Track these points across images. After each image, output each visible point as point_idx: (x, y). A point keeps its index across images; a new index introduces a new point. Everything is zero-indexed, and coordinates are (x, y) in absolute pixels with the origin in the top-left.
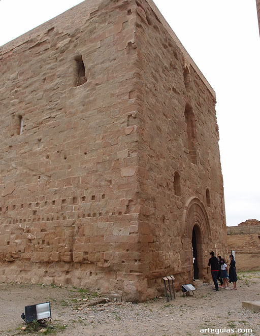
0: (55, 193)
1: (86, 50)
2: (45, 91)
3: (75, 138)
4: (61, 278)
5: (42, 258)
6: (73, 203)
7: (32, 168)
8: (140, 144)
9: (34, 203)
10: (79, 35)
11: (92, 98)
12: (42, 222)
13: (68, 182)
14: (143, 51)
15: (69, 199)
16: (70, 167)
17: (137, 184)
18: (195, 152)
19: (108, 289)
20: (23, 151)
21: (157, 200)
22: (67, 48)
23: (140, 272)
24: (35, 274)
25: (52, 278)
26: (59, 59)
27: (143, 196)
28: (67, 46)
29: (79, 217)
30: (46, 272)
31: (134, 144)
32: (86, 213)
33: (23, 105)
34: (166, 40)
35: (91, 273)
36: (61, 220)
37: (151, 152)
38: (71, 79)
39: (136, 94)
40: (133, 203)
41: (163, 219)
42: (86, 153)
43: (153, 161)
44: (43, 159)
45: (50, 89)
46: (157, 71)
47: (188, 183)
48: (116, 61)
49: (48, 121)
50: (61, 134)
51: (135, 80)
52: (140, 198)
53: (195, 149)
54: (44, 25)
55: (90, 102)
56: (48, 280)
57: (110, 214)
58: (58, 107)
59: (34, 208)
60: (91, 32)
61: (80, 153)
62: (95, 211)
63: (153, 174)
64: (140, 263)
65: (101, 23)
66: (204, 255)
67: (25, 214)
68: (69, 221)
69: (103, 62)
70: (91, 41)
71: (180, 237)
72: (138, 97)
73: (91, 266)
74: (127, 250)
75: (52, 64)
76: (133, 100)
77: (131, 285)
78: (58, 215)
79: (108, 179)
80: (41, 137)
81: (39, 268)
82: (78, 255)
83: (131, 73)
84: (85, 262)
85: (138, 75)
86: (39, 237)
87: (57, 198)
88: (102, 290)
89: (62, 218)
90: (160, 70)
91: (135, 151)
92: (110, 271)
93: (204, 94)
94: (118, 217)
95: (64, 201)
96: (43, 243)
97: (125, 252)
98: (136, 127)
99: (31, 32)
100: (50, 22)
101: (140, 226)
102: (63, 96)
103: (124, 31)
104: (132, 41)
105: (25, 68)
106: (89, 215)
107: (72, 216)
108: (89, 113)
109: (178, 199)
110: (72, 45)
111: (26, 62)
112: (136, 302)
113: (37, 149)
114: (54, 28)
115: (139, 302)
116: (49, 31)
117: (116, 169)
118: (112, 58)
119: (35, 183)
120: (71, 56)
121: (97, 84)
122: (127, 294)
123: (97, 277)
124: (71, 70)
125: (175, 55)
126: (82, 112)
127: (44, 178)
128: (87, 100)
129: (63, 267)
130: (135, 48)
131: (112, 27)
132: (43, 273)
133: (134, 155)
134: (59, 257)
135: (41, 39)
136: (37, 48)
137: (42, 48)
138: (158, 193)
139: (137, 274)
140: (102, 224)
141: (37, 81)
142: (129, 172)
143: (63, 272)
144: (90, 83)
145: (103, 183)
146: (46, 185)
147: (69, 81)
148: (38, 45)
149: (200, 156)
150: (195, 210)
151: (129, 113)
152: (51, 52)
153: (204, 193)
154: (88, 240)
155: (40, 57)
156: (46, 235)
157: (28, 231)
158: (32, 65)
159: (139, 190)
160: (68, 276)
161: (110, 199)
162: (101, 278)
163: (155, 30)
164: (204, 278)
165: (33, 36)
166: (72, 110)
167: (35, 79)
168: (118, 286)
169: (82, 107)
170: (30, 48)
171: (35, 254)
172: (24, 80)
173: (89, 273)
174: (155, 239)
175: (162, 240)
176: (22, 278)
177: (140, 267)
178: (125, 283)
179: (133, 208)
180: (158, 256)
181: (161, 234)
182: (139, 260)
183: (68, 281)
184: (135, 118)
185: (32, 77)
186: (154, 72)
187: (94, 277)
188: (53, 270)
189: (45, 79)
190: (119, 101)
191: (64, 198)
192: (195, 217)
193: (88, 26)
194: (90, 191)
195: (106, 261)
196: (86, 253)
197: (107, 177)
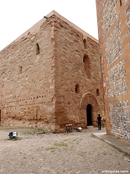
0: (32, 95)
1: (39, 41)
2: (28, 57)
3: (37, 75)
4: (34, 125)
5: (29, 118)
6: (37, 98)
7: (25, 86)
8: (56, 77)
9: (26, 99)
10: (37, 35)
11: (41, 60)
12: (28, 106)
13: (35, 91)
14: (58, 40)
15: (36, 98)
16: (36, 86)
17: (55, 91)
18: (90, 74)
19: (47, 129)
20: (22, 80)
21: (65, 96)
22: (34, 40)
23: (56, 123)
24: (27, 124)
25: (32, 125)
26: (32, 44)
27: (57, 96)
28: (34, 39)
29: (39, 104)
30: (30, 123)
31: (54, 77)
32: (41, 102)
33: (21, 63)
34: (72, 31)
35: (43, 123)
36: (34, 105)
37: (62, 79)
38: (35, 52)
39: (54, 58)
40: (54, 98)
41: (69, 103)
42: (40, 80)
43: (63, 82)
44: (28, 83)
45: (29, 57)
46: (66, 46)
47: (84, 88)
48: (48, 45)
49: (29, 69)
50: (33, 73)
51: (54, 52)
52: (56, 96)
53: (90, 73)
54: (27, 31)
55: (41, 61)
56: (30, 126)
57: (47, 102)
58: (32, 63)
59: (26, 101)
60: (41, 34)
61: (38, 80)
62: (43, 102)
63: (63, 87)
64: (56, 120)
65: (44, 30)
66: (94, 116)
67: (23, 103)
68: (36, 105)
69: (44, 46)
70: (41, 38)
71: (79, 109)
72: (55, 59)
73: (42, 121)
74: (52, 115)
75: (30, 47)
76: (53, 60)
77: (53, 127)
78: (33, 103)
79: (46, 90)
80: (27, 75)
81: (28, 122)
82: (39, 117)
83: (52, 50)
84: (41, 119)
85: (55, 50)
86: (28, 111)
87: (32, 97)
88: (46, 129)
89: (34, 104)
90: (68, 45)
91: (54, 79)
92: (47, 122)
93: (97, 47)
94: (49, 103)
95: (34, 98)
96: (29, 113)
97: (51, 116)
98: (54, 70)
99: (23, 34)
100: (29, 30)
101: (56, 106)
102: (33, 59)
103: (50, 33)
104: (53, 37)
105: (22, 48)
106: (41, 103)
107: (37, 103)
108: (41, 65)
109: (78, 95)
110: (36, 39)
111: (22, 46)
112: (54, 133)
113: (26, 79)
114: (30, 32)
115: (56, 133)
116: (28, 33)
117: (49, 86)
118: (47, 44)
119: (26, 92)
120: (35, 43)
121: (43, 54)
122: (52, 130)
123: (44, 125)
124: (35, 49)
125: (78, 36)
126: (39, 65)
127: (28, 90)
128: (40, 60)
129: (35, 121)
130: (54, 40)
131: (47, 32)
132: (29, 124)
133: (54, 81)
134: (34, 118)
135: (26, 37)
136: (25, 41)
137: (26, 40)
138: (66, 94)
139: (55, 123)
140: (45, 106)
141: (26, 53)
142: (52, 87)
143: (35, 123)
144: (41, 54)
145: (45, 91)
146: (29, 92)
147: (35, 53)
148: (26, 39)
149: (93, 75)
150: (88, 98)
151: (52, 65)
152: (29, 42)
153: (95, 90)
154: (41, 112)
155: (26, 44)
156: (30, 110)
157: (25, 109)
158: (24, 47)
159: (56, 94)
160: (36, 125)
161: (47, 97)
162: (45, 125)
163: (65, 29)
164: (94, 125)
165: (24, 36)
166: (36, 64)
167: (25, 53)
168: (50, 128)
169: (39, 63)
170: (23, 41)
171: (27, 117)
172: (22, 53)
173: (42, 123)
174: (64, 111)
175: (68, 111)
176: (23, 125)
177: (56, 121)
178: (52, 127)
179: (54, 100)
180: (66, 117)
181: (67, 109)
182: (56, 119)
183: (36, 126)
184: (54, 67)
185: (24, 52)
186: (64, 46)
187: (43, 125)
188: (32, 123)
189: (28, 53)
190: (49, 61)
191: (34, 97)
192: (89, 101)
193: (40, 32)
194: (41, 94)
195: (46, 119)
196: (41, 116)
197: (46, 89)
